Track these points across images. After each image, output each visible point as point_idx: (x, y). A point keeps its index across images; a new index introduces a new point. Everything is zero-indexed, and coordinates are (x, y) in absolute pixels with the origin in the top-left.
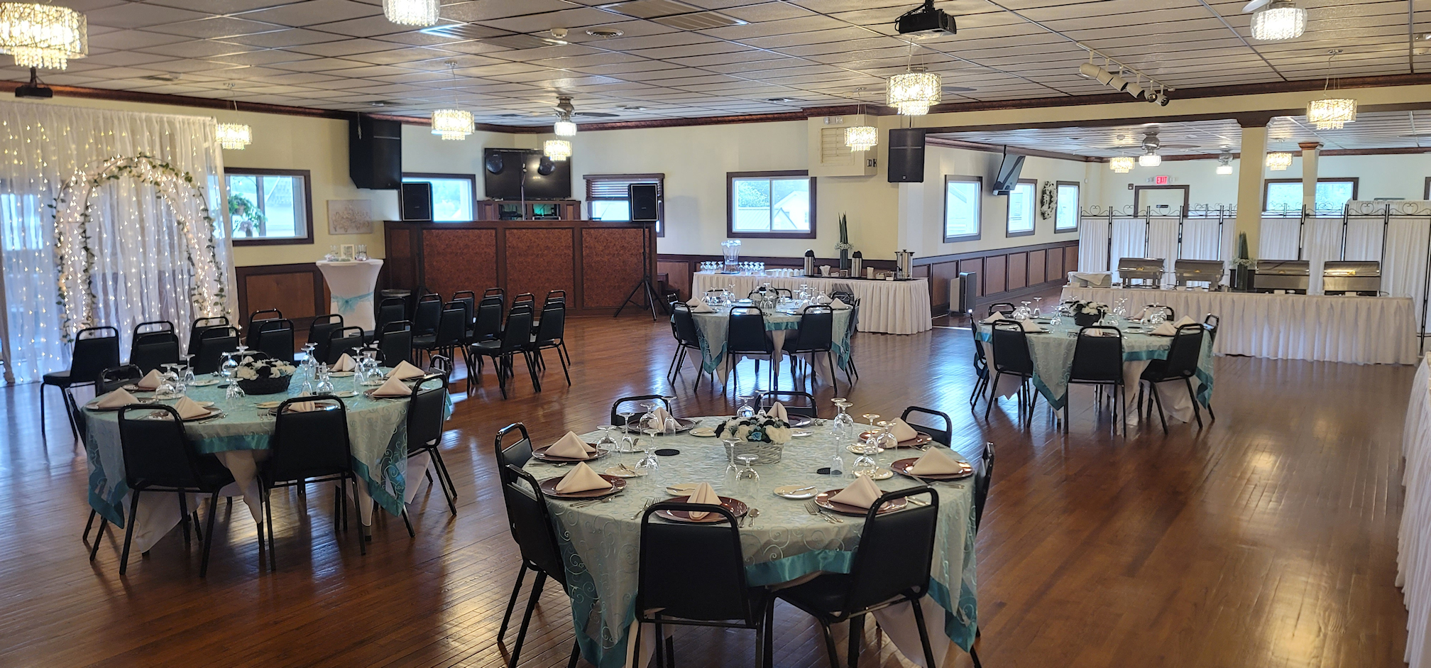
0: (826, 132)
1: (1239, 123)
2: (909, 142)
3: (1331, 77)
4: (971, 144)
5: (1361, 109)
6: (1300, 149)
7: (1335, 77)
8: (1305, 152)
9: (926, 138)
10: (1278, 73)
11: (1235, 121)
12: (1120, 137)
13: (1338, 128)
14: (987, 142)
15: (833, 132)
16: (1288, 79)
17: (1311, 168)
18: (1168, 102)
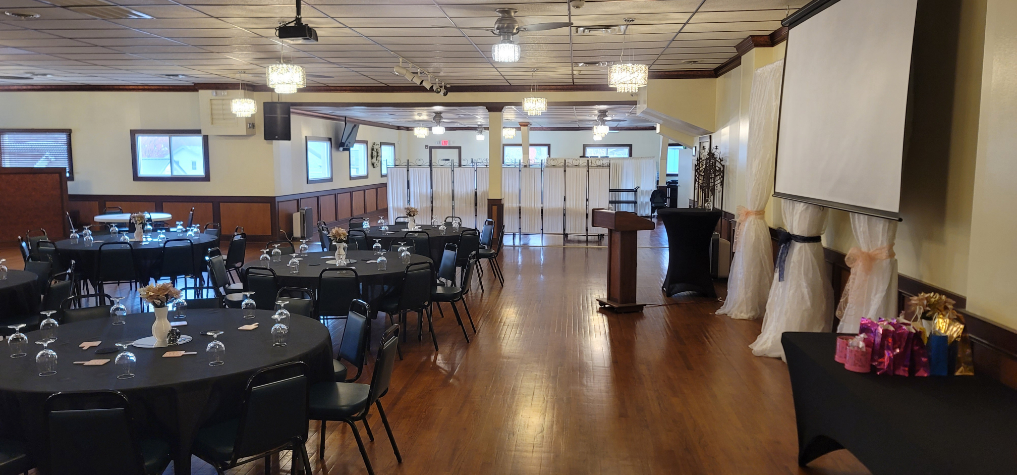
0: (214, 102)
1: (487, 109)
2: (279, 111)
3: (534, 84)
4: (322, 115)
5: (550, 104)
6: (520, 126)
7: (535, 84)
8: (522, 128)
9: (291, 110)
10: (506, 80)
11: (485, 107)
12: (420, 114)
13: (539, 115)
14: (333, 114)
15: (220, 102)
16: (512, 84)
17: (526, 137)
18: (447, 94)
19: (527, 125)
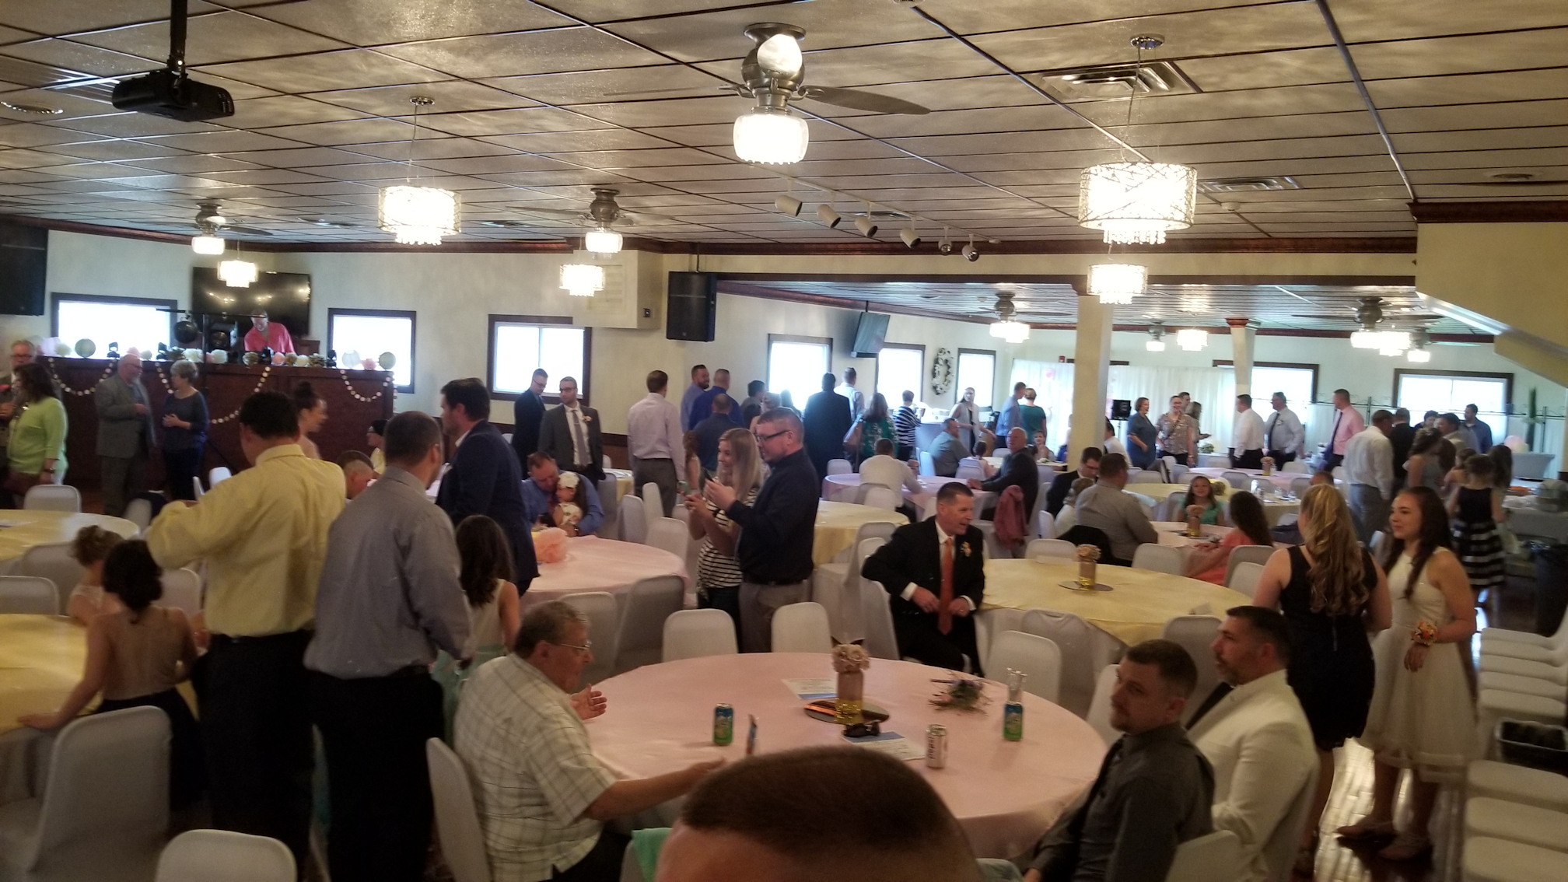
1: (1074, 289)
2: (697, 288)
6: (1228, 325)
8: (1233, 330)
11: (1071, 286)
17: (1244, 349)
18: (977, 257)
19: (1244, 325)
